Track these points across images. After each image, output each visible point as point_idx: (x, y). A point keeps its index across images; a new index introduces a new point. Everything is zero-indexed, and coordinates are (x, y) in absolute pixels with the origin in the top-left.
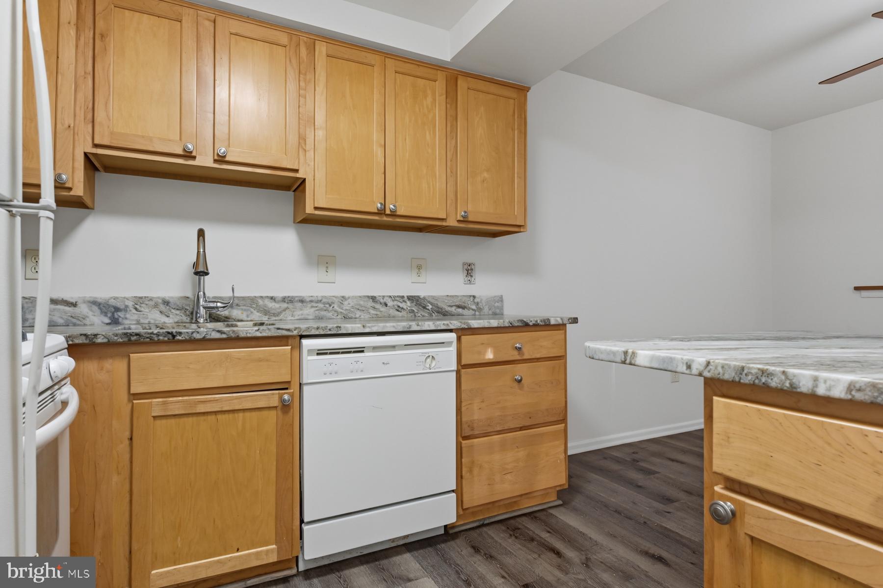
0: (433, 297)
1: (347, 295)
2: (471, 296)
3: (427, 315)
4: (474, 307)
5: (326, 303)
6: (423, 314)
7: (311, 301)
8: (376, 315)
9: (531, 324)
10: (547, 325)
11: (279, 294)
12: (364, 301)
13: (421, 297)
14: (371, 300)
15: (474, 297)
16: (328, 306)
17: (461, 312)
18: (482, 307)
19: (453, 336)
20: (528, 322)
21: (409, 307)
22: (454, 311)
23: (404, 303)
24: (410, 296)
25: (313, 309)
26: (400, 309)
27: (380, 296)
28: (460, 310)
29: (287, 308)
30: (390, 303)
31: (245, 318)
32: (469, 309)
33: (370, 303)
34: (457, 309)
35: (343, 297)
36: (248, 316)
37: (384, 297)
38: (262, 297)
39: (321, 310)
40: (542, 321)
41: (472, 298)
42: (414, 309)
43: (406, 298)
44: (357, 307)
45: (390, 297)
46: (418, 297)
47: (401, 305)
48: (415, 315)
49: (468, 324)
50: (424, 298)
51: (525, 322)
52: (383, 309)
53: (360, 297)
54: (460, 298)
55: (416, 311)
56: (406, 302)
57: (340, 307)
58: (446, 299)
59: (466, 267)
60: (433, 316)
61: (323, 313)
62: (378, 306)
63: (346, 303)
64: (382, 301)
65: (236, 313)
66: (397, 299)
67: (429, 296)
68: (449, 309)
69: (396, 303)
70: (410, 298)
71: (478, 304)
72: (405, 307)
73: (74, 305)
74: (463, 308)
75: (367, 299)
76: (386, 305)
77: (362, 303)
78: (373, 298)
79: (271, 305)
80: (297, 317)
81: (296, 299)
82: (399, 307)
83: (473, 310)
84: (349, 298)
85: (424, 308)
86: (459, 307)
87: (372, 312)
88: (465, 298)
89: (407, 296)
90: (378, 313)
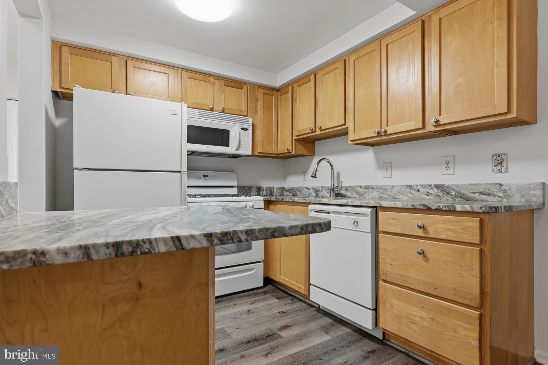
0: (456, 186)
1: (394, 185)
2: (496, 184)
3: (450, 199)
4: (501, 194)
5: (383, 189)
6: (448, 198)
7: (377, 188)
8: (412, 197)
9: (433, 208)
10: (452, 210)
11: (363, 185)
12: (404, 188)
13: (446, 185)
14: (409, 188)
15: (501, 185)
16: (384, 191)
17: (485, 198)
18: (511, 195)
19: (369, 210)
20: (430, 206)
21: (436, 193)
22: (477, 197)
23: (432, 190)
24: (437, 185)
25: (378, 193)
26: (428, 194)
27: (414, 185)
28: (484, 197)
29: (366, 192)
30: (422, 190)
31: (351, 196)
32: (494, 196)
33: (408, 190)
34: (480, 196)
35: (392, 186)
36: (352, 195)
37: (417, 185)
38: (357, 186)
39: (381, 193)
40: (445, 207)
41: (498, 186)
42: (439, 194)
43: (433, 186)
44: (400, 192)
45: (422, 185)
46: (443, 185)
47: (429, 191)
48: (441, 199)
49: (380, 204)
50: (448, 186)
51: (427, 206)
52: (416, 193)
53: (402, 186)
54: (483, 186)
55: (441, 196)
56: (433, 189)
57: (391, 192)
58: (468, 187)
59: (495, 158)
60: (456, 200)
61: (382, 195)
62: (413, 192)
63: (394, 189)
64: (416, 188)
65: (348, 194)
66: (427, 187)
67: (452, 185)
68: (472, 195)
69: (425, 189)
70: (437, 186)
71: (505, 191)
72: (432, 193)
73: (309, 189)
74: (488, 195)
75: (406, 187)
76: (419, 191)
77: (403, 189)
78: (410, 187)
79: (360, 190)
80: (370, 197)
81: (370, 187)
82: (428, 192)
83: (499, 197)
84: (396, 186)
85: (448, 193)
86: (482, 193)
87: (409, 195)
88: (489, 186)
89: (434, 185)
90: (413, 196)
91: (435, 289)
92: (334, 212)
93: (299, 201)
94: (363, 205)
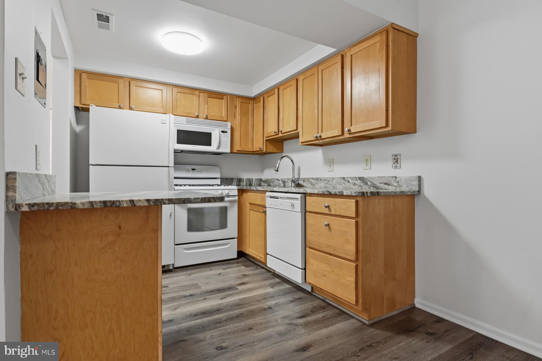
0: (371, 178)
1: (334, 177)
2: (393, 177)
3: (368, 188)
4: (396, 184)
5: (327, 180)
6: (366, 187)
7: (323, 180)
8: (345, 187)
9: (333, 193)
11: (315, 177)
12: (340, 180)
13: (365, 178)
14: (343, 179)
15: (396, 177)
16: (328, 182)
17: (387, 187)
18: (401, 185)
20: (331, 192)
21: (359, 183)
22: (383, 186)
23: (357, 181)
24: (360, 177)
25: (324, 183)
26: (355, 185)
27: (346, 177)
28: (386, 186)
29: (317, 183)
30: (351, 181)
31: (307, 186)
32: (392, 185)
33: (343, 181)
34: (385, 186)
35: (333, 178)
36: (307, 185)
37: (348, 177)
38: (310, 178)
39: (326, 184)
41: (394, 178)
42: (361, 184)
43: (358, 178)
44: (338, 183)
45: (351, 178)
46: (364, 177)
47: (356, 182)
48: (362, 188)
50: (366, 178)
51: (329, 192)
52: (348, 184)
53: (339, 178)
54: (386, 178)
55: (362, 186)
56: (358, 181)
57: (332, 182)
58: (378, 179)
59: (394, 157)
60: (370, 189)
61: (327, 185)
62: (346, 182)
63: (334, 181)
64: (347, 180)
65: (305, 184)
66: (354, 179)
67: (369, 177)
68: (380, 185)
69: (353, 181)
70: (360, 178)
71: (398, 182)
72: (357, 183)
73: (279, 180)
74: (389, 185)
75: (341, 179)
76: (349, 182)
77: (340, 181)
78: (344, 178)
79: (313, 181)
80: (319, 186)
81: (319, 179)
82: (354, 183)
83: (395, 186)
84: (335, 178)
85: (366, 184)
86: (386, 184)
87: (344, 185)
88: (390, 178)
89: (358, 177)
90: (346, 186)
91: (334, 250)
92: (281, 198)
93: (260, 190)
94: (297, 192)
